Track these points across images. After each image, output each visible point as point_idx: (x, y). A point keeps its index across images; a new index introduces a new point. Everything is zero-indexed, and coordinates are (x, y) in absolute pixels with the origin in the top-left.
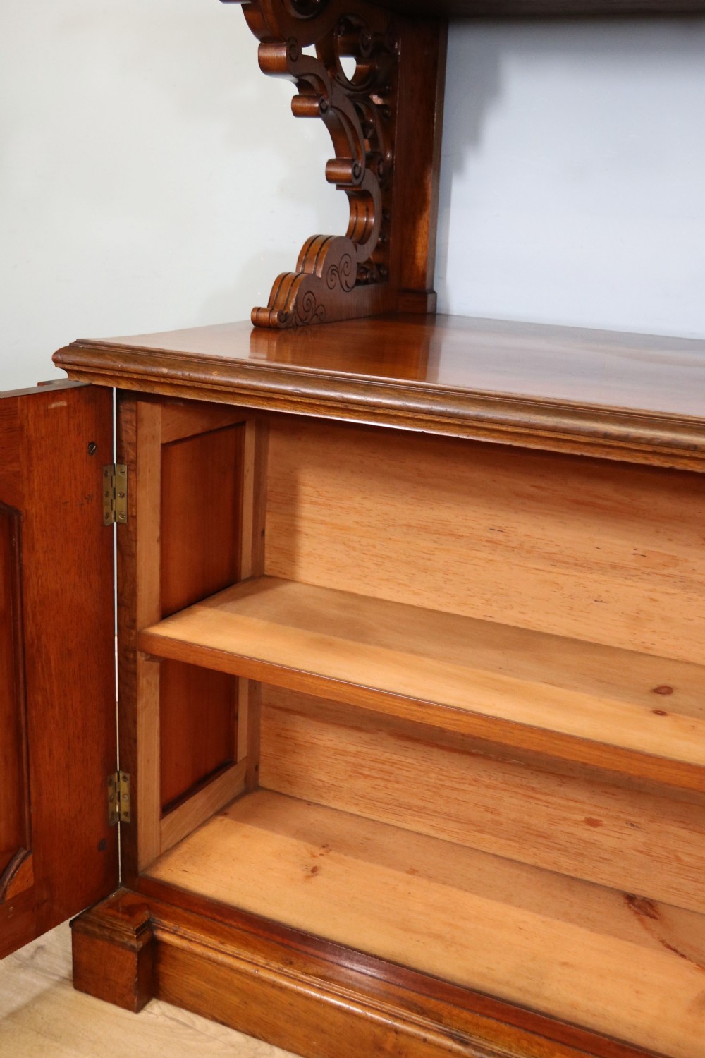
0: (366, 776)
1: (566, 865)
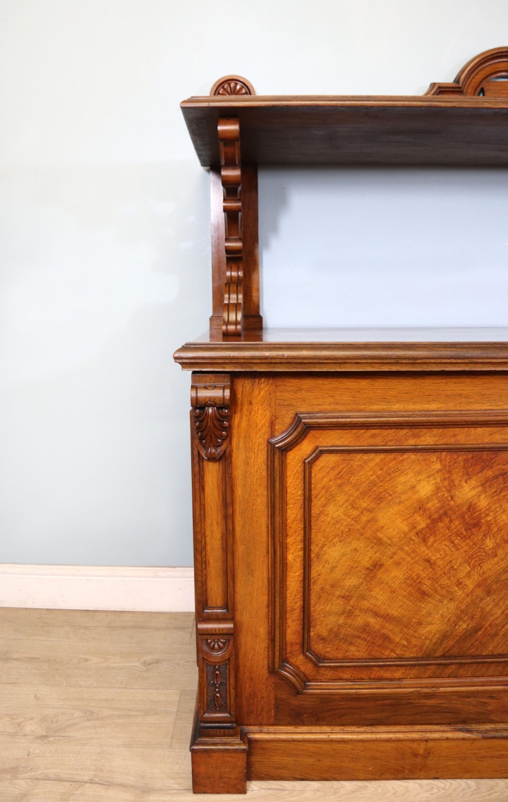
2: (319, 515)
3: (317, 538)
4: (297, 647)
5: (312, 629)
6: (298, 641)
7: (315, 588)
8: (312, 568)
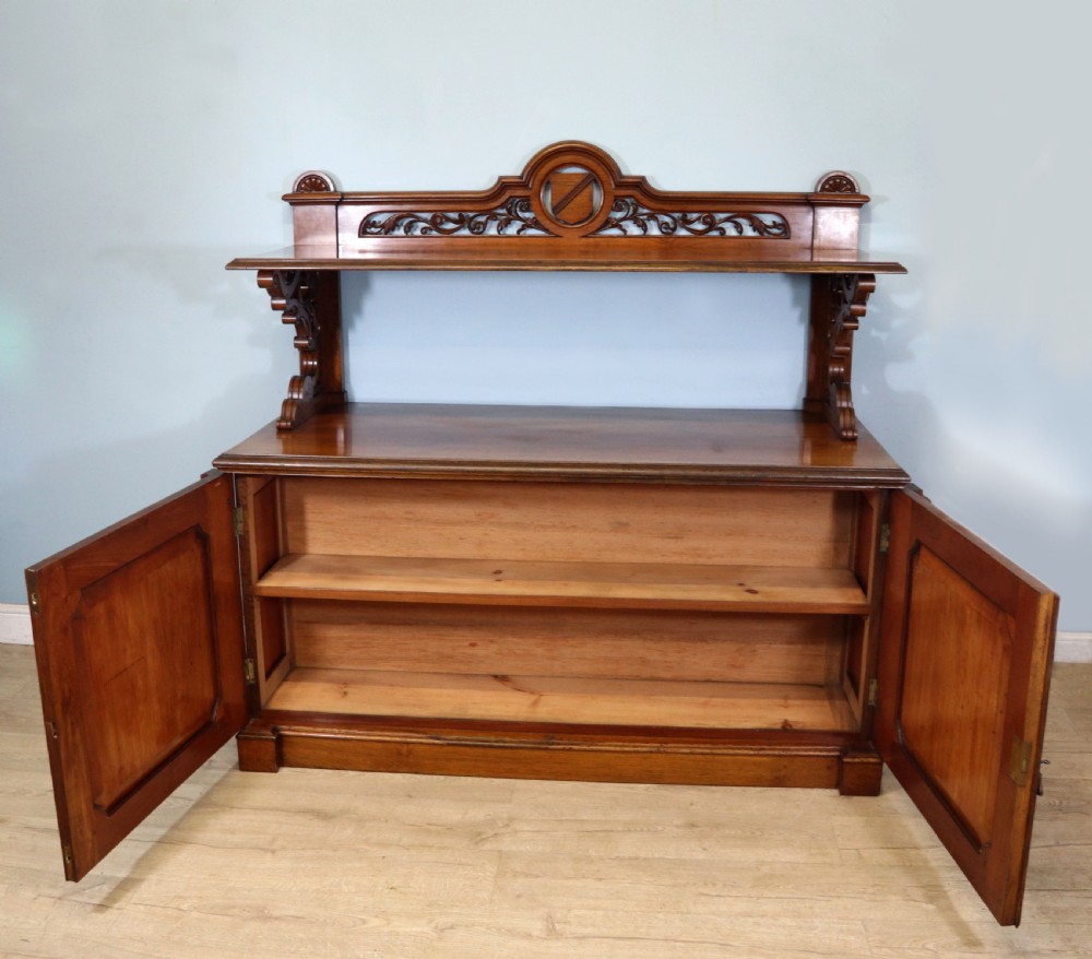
0: (355, 648)
1: (463, 668)
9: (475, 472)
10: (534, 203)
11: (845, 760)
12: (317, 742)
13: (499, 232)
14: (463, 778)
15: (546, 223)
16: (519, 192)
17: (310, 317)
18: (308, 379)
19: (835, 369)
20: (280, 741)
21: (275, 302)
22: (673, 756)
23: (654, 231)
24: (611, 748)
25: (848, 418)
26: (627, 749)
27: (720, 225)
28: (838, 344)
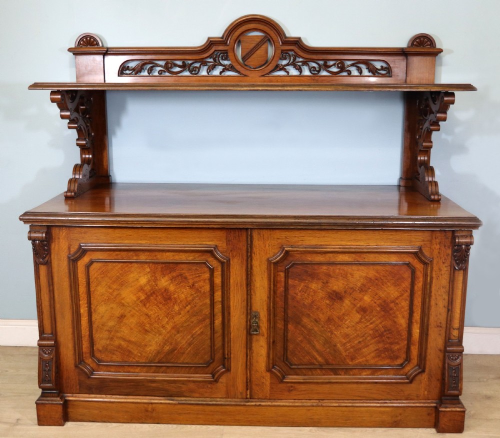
2: (94, 291)
3: (94, 302)
4: (88, 355)
5: (94, 346)
6: (88, 352)
7: (95, 326)
8: (93, 316)
9: (197, 222)
10: (230, 54)
11: (441, 409)
12: (91, 404)
13: (208, 73)
14: (189, 426)
15: (238, 67)
16: (221, 48)
17: (87, 126)
18: (86, 166)
19: (421, 158)
20: (66, 404)
21: (63, 113)
22: (328, 408)
23: (306, 72)
24: (287, 404)
25: (434, 187)
26: (297, 404)
27: (348, 69)
28: (424, 141)
